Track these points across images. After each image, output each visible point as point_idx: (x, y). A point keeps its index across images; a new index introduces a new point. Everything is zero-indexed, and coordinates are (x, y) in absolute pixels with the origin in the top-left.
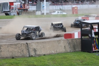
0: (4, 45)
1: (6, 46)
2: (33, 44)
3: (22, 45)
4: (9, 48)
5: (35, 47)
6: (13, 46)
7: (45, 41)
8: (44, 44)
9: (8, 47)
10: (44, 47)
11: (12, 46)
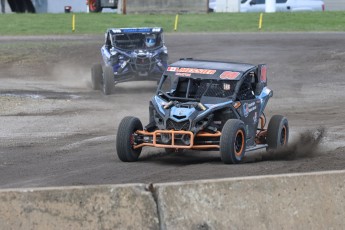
0: (4, 199)
1: (17, 205)
2: (193, 194)
3: (124, 201)
4: (36, 216)
5: (207, 217)
6: (60, 206)
7: (270, 180)
8: (268, 198)
9: (29, 210)
10: (263, 218)
11: (53, 206)
